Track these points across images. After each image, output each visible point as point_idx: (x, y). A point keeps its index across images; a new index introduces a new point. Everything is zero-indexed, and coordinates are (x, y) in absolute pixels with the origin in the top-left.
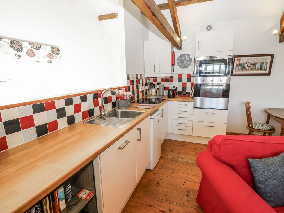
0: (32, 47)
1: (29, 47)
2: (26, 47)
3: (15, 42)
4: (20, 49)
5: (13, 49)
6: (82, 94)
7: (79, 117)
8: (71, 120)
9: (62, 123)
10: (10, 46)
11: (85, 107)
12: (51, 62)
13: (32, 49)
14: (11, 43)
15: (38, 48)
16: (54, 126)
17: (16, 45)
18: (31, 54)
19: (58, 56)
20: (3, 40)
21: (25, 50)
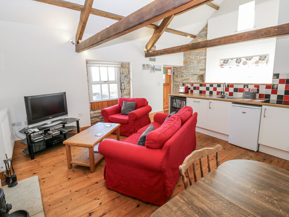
0: (247, 59)
2: (243, 60)
3: (239, 59)
5: (237, 63)
6: (218, 83)
7: (215, 93)
8: (211, 93)
9: (207, 93)
10: (236, 61)
11: (219, 89)
13: (246, 61)
14: (237, 60)
15: (250, 59)
16: (204, 92)
17: (238, 61)
18: (245, 63)
19: (263, 61)
20: (234, 59)
21: (242, 62)
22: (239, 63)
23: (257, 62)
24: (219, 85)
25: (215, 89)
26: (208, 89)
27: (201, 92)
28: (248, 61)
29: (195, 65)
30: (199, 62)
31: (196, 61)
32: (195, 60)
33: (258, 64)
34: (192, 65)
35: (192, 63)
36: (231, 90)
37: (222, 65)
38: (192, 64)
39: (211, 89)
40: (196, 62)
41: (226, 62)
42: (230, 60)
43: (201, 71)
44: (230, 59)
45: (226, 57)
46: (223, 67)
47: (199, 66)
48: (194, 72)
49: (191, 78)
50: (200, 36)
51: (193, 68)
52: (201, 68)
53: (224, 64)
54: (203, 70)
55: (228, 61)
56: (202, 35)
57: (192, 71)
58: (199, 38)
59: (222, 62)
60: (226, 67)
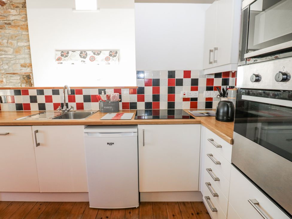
0: (94, 54)
1: (92, 54)
2: (89, 54)
3: (83, 52)
4: (85, 56)
5: (81, 57)
8: (42, 107)
9: (34, 107)
10: (80, 55)
11: (57, 99)
12: (109, 64)
13: (94, 55)
14: (81, 53)
15: (98, 54)
16: (27, 106)
17: (83, 54)
18: (92, 59)
19: (115, 58)
20: (76, 52)
21: (88, 57)
22: (84, 58)
23: (107, 59)
24: (56, 92)
25: (49, 99)
26: (33, 99)
27: (19, 107)
28: (96, 56)
29: (10, 56)
30: (17, 52)
31: (12, 49)
32: (9, 47)
33: (110, 62)
34: (3, 56)
35: (3, 53)
36: (79, 99)
37: (59, 59)
38: (4, 54)
39: (41, 99)
40: (11, 51)
41: (64, 54)
42: (70, 52)
43: (24, 68)
44: (70, 50)
45: (65, 48)
46: (62, 63)
47: (19, 59)
48: (10, 68)
49: (4, 80)
50: (12, 5)
51: (7, 62)
52: (22, 62)
53: (63, 58)
54: (28, 67)
55: (68, 53)
56: (17, 3)
57: (6, 67)
58: (12, 8)
59: (59, 54)
60: (66, 62)
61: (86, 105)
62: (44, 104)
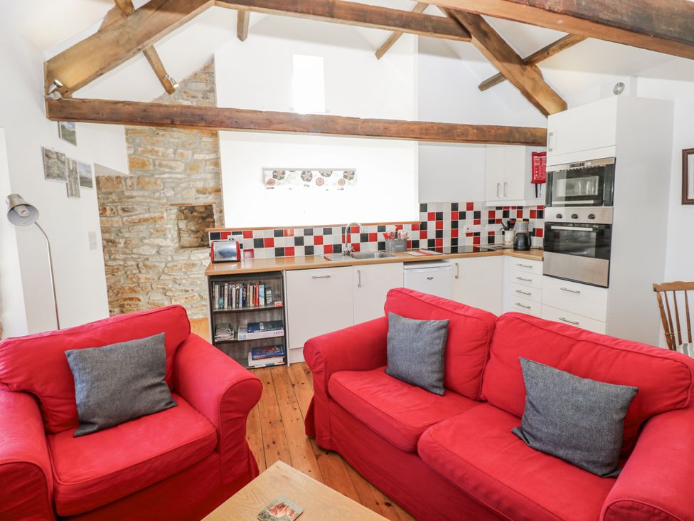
0: (322, 175)
1: (319, 175)
2: (316, 175)
3: (306, 172)
4: (310, 178)
5: (304, 180)
7: (319, 250)
8: (309, 251)
10: (302, 177)
12: (342, 189)
13: (322, 177)
14: (303, 174)
15: (329, 175)
16: (290, 251)
17: (306, 175)
18: (320, 182)
19: (352, 181)
20: (296, 172)
21: (314, 179)
22: (308, 180)
23: (341, 182)
24: (328, 231)
25: (318, 240)
26: (299, 241)
27: (280, 252)
28: (325, 178)
29: (179, 176)
30: (191, 169)
31: (183, 165)
32: (177, 161)
33: (344, 187)
34: (166, 176)
35: (167, 170)
36: (355, 238)
37: (270, 182)
38: (168, 173)
39: (309, 241)
40: (180, 166)
41: (278, 175)
42: (287, 172)
43: (202, 196)
44: (287, 169)
45: (280, 165)
46: (273, 188)
47: (195, 181)
48: (178, 196)
49: (165, 215)
50: (185, 92)
51: (173, 185)
52: (200, 185)
53: (276, 180)
54: (210, 193)
55: (284, 173)
56: (195, 91)
57: (170, 193)
58: (185, 97)
59: (270, 175)
60: (280, 187)
61: (363, 245)
62: (312, 247)
